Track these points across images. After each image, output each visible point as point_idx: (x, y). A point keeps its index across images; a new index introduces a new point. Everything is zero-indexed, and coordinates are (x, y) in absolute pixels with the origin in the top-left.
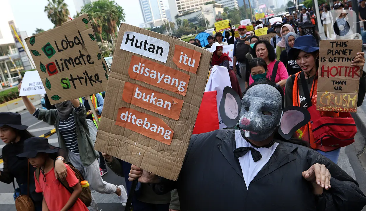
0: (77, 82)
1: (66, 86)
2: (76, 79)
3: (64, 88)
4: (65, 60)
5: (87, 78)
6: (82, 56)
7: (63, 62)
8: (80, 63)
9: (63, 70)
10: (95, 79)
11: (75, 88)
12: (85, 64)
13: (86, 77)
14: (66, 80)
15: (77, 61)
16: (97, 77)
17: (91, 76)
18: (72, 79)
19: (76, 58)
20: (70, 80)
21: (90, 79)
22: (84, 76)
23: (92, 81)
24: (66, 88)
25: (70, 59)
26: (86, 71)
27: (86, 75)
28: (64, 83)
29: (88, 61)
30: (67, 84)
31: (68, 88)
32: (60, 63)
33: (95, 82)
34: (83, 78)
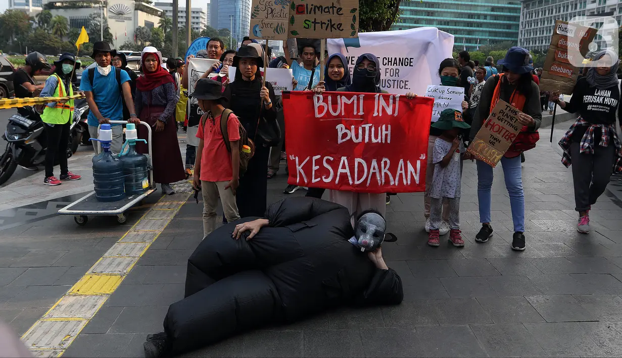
0: (318, 26)
1: (307, 26)
2: (319, 23)
3: (305, 27)
4: (315, 7)
5: (330, 25)
6: (333, 7)
7: (313, 7)
8: (329, 12)
9: (310, 13)
10: (336, 27)
11: (315, 30)
12: (333, 14)
13: (328, 24)
14: (309, 21)
15: (327, 10)
16: (339, 26)
17: (334, 24)
18: (315, 22)
19: (328, 7)
20: (313, 22)
21: (332, 26)
22: (327, 23)
23: (333, 28)
24: (307, 28)
25: (321, 6)
26: (331, 19)
27: (329, 22)
28: (306, 24)
29: (337, 12)
30: (308, 25)
31: (308, 28)
32: (309, 7)
33: (336, 29)
34: (325, 23)
